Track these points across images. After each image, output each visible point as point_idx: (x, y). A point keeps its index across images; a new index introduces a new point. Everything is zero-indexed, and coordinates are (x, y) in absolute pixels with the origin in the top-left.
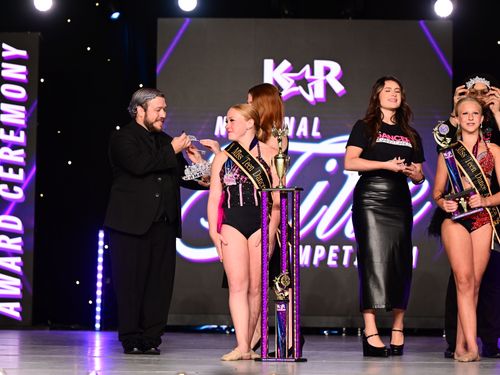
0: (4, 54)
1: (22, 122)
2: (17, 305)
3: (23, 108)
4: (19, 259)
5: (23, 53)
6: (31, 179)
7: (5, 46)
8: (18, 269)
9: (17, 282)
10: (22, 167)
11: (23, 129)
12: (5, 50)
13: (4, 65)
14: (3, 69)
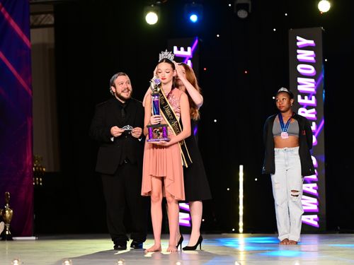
0: (298, 44)
1: (313, 90)
2: (316, 216)
3: (313, 80)
4: (315, 185)
5: (311, 42)
6: (321, 129)
7: (298, 38)
8: (315, 192)
9: (315, 200)
10: (314, 121)
11: (314, 95)
12: (298, 41)
13: (298, 51)
14: (298, 54)
